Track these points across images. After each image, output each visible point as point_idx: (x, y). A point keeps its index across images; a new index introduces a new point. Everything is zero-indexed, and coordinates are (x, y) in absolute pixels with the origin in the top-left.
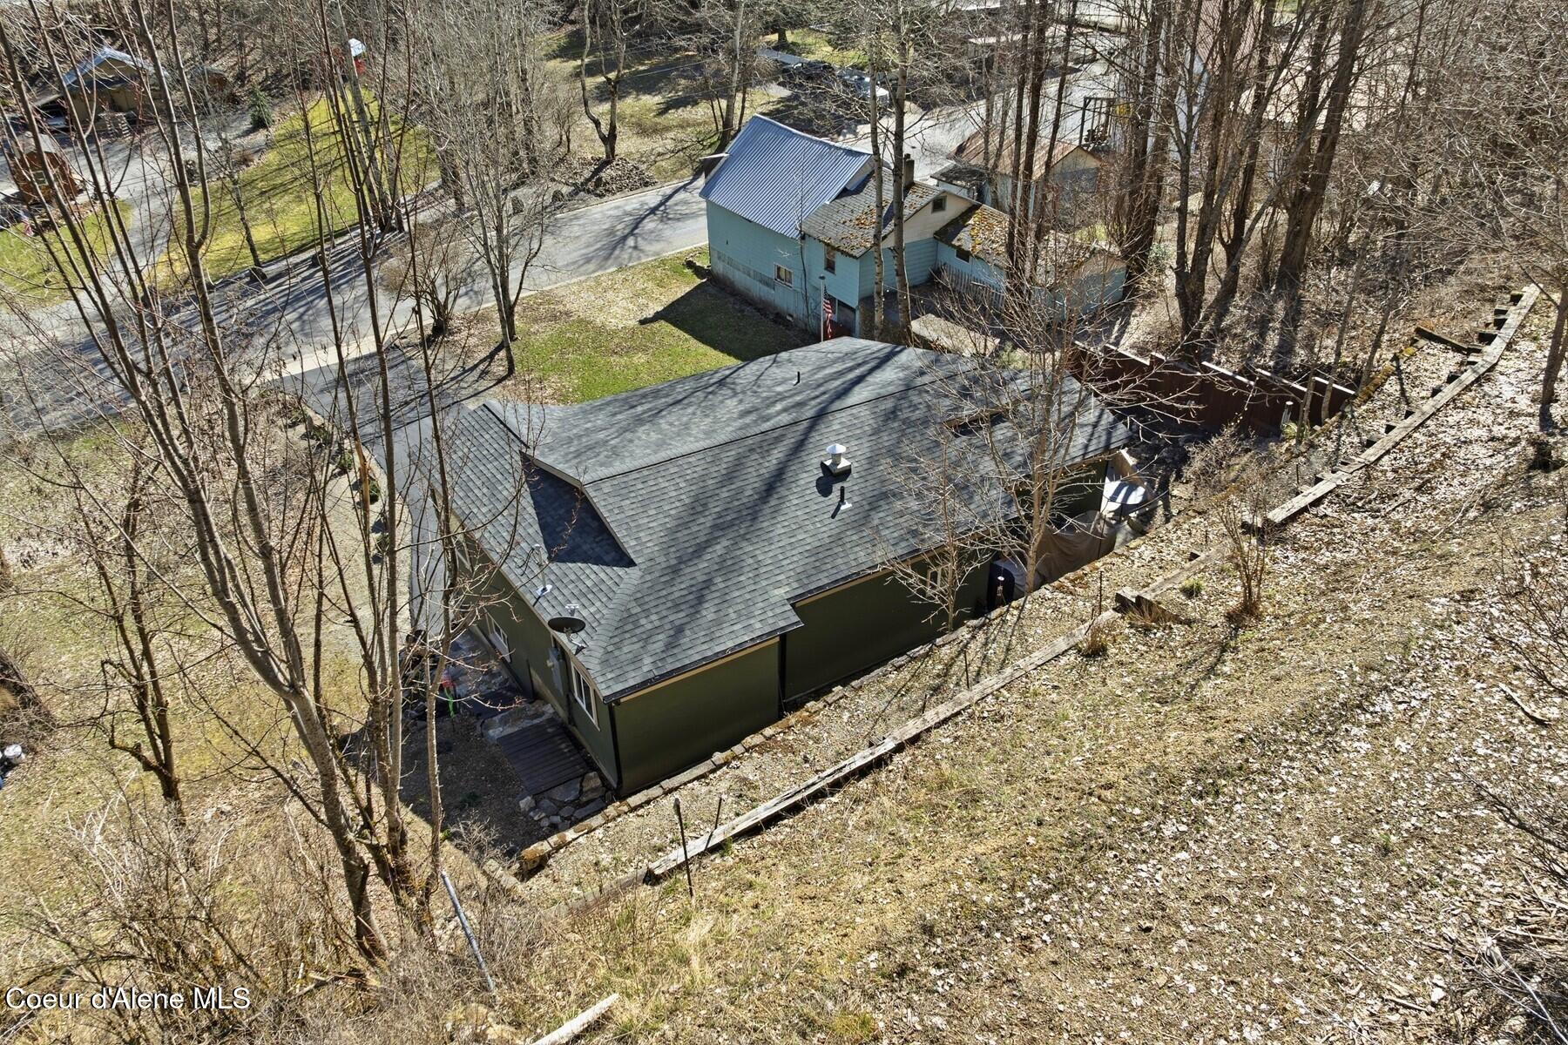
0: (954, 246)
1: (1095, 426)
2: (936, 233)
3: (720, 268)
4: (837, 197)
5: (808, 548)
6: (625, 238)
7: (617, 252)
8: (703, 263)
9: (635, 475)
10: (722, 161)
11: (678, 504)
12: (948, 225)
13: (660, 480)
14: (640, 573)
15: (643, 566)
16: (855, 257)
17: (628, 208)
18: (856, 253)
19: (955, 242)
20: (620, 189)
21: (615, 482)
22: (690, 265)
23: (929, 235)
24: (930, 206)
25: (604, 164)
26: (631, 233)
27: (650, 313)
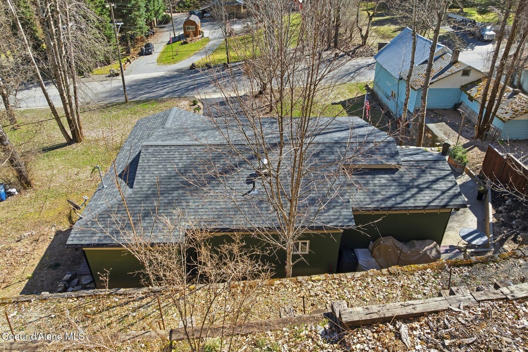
0: (467, 93)
1: (443, 192)
2: (462, 86)
3: (376, 89)
4: (422, 64)
5: (218, 207)
6: (351, 73)
7: (345, 78)
8: (371, 87)
9: (168, 148)
10: (387, 45)
11: (175, 166)
12: (469, 83)
13: (177, 153)
14: (131, 193)
15: (135, 190)
16: (415, 90)
17: (360, 63)
18: (416, 88)
19: (468, 92)
20: (361, 56)
21: (156, 149)
22: (367, 86)
23: (458, 86)
24: (461, 73)
25: (360, 46)
26: (355, 72)
27: (338, 101)
